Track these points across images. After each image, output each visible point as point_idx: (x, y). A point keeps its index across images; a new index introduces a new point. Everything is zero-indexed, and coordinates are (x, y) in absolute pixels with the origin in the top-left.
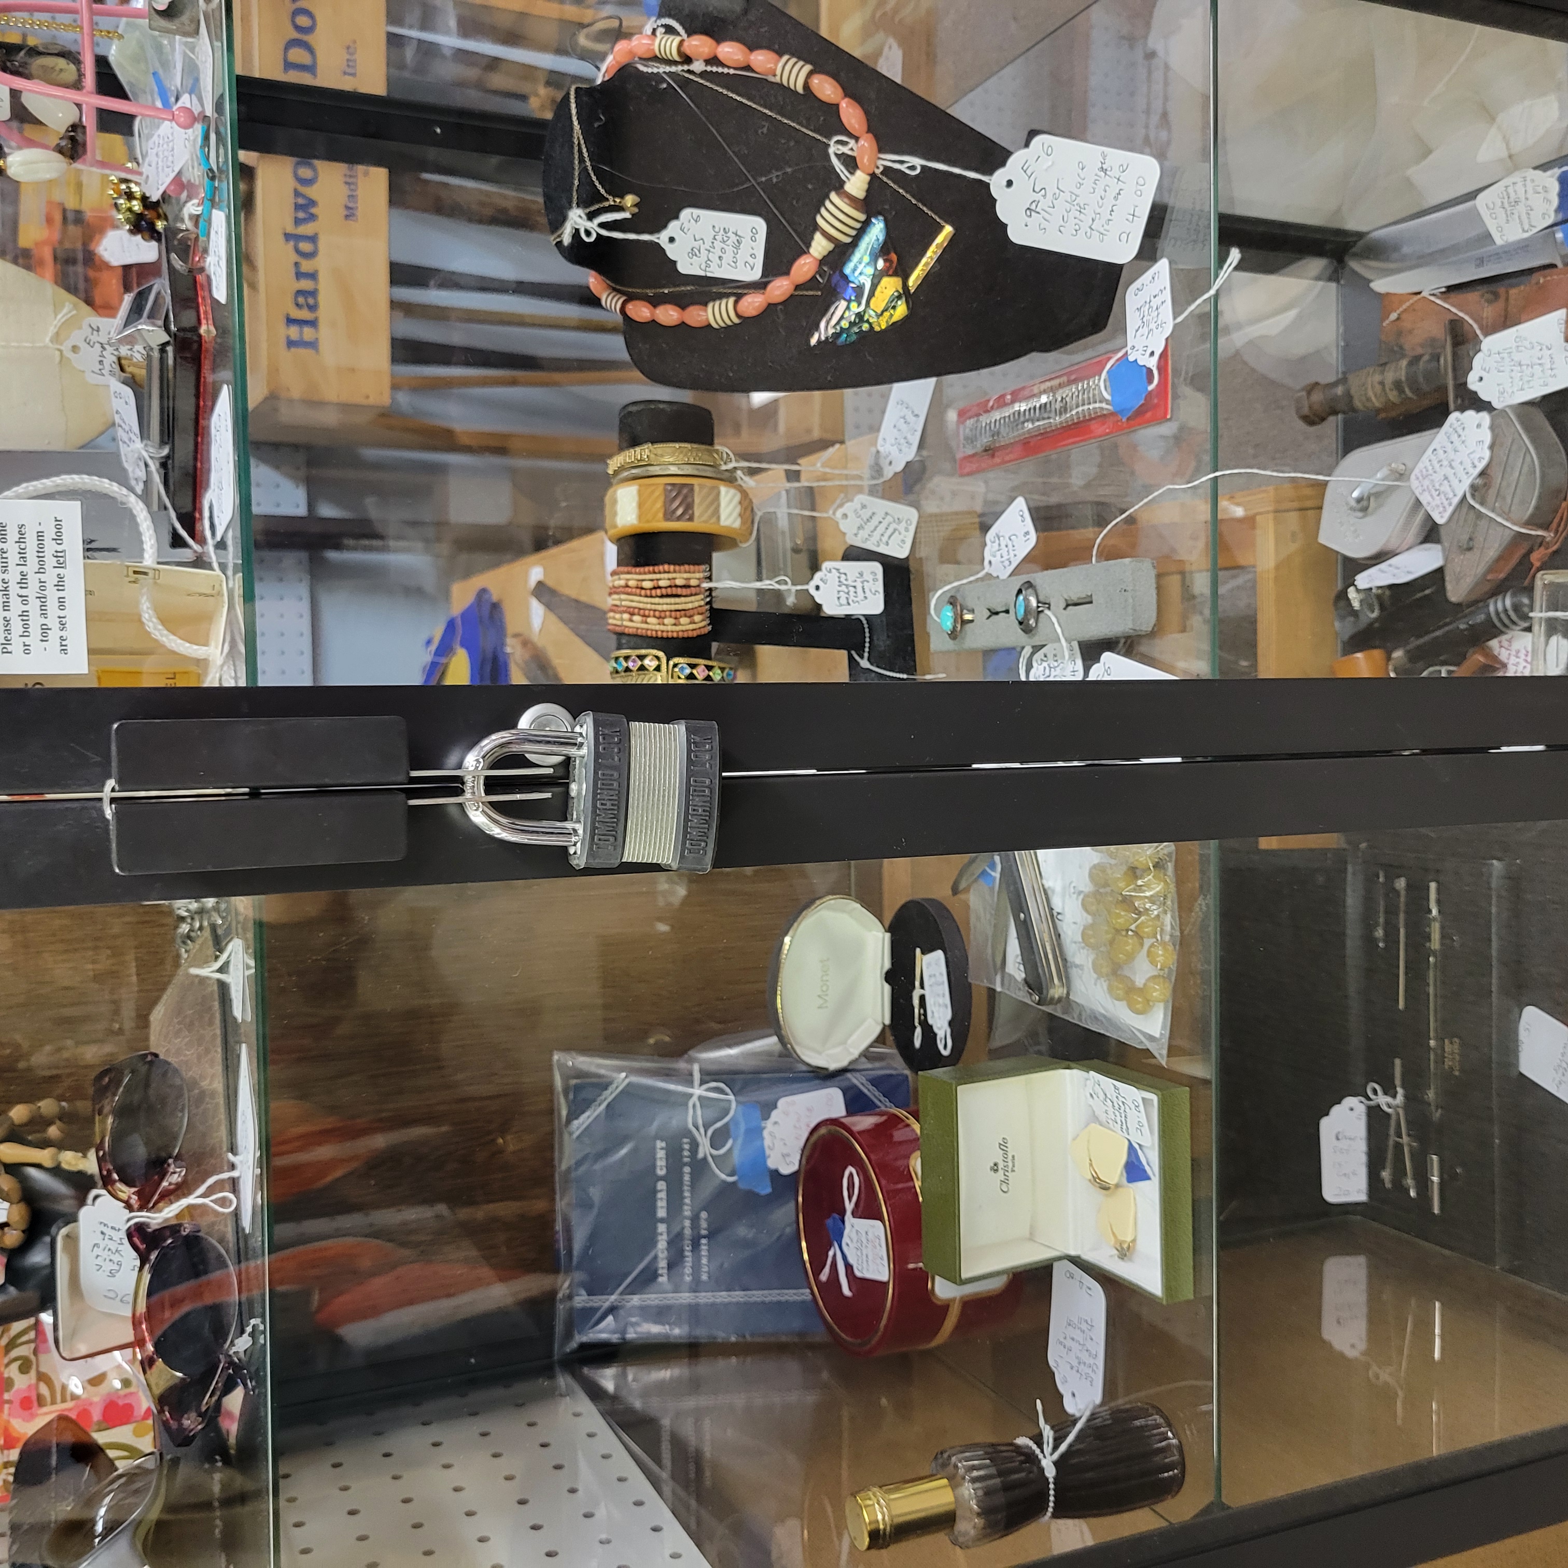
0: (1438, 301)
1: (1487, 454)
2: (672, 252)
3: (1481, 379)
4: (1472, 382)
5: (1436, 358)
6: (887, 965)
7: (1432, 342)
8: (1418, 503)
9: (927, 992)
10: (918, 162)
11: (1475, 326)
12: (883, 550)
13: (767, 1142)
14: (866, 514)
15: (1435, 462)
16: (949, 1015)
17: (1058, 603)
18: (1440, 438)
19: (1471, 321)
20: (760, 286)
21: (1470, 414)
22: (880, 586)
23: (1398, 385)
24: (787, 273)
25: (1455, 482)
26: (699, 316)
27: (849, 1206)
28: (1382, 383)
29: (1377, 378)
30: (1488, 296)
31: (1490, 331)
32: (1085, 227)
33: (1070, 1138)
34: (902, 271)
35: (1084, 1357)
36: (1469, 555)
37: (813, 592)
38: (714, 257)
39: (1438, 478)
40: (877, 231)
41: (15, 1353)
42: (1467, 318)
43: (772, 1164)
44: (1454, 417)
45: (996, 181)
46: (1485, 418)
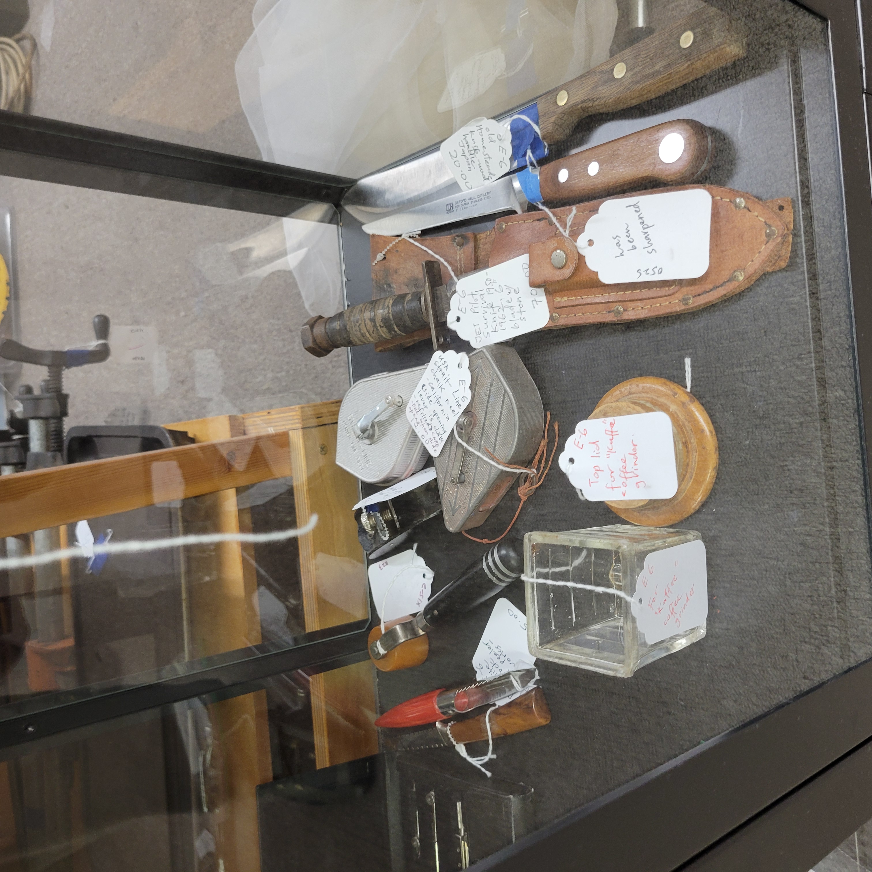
0: (416, 244)
3: (458, 319)
5: (417, 297)
7: (414, 282)
11: (450, 268)
15: (425, 397)
18: (427, 373)
19: (446, 264)
21: (451, 353)
23: (386, 322)
28: (373, 320)
29: (368, 315)
30: (458, 239)
36: (461, 488)
39: (428, 412)
42: (442, 260)
44: (438, 354)
46: (463, 357)
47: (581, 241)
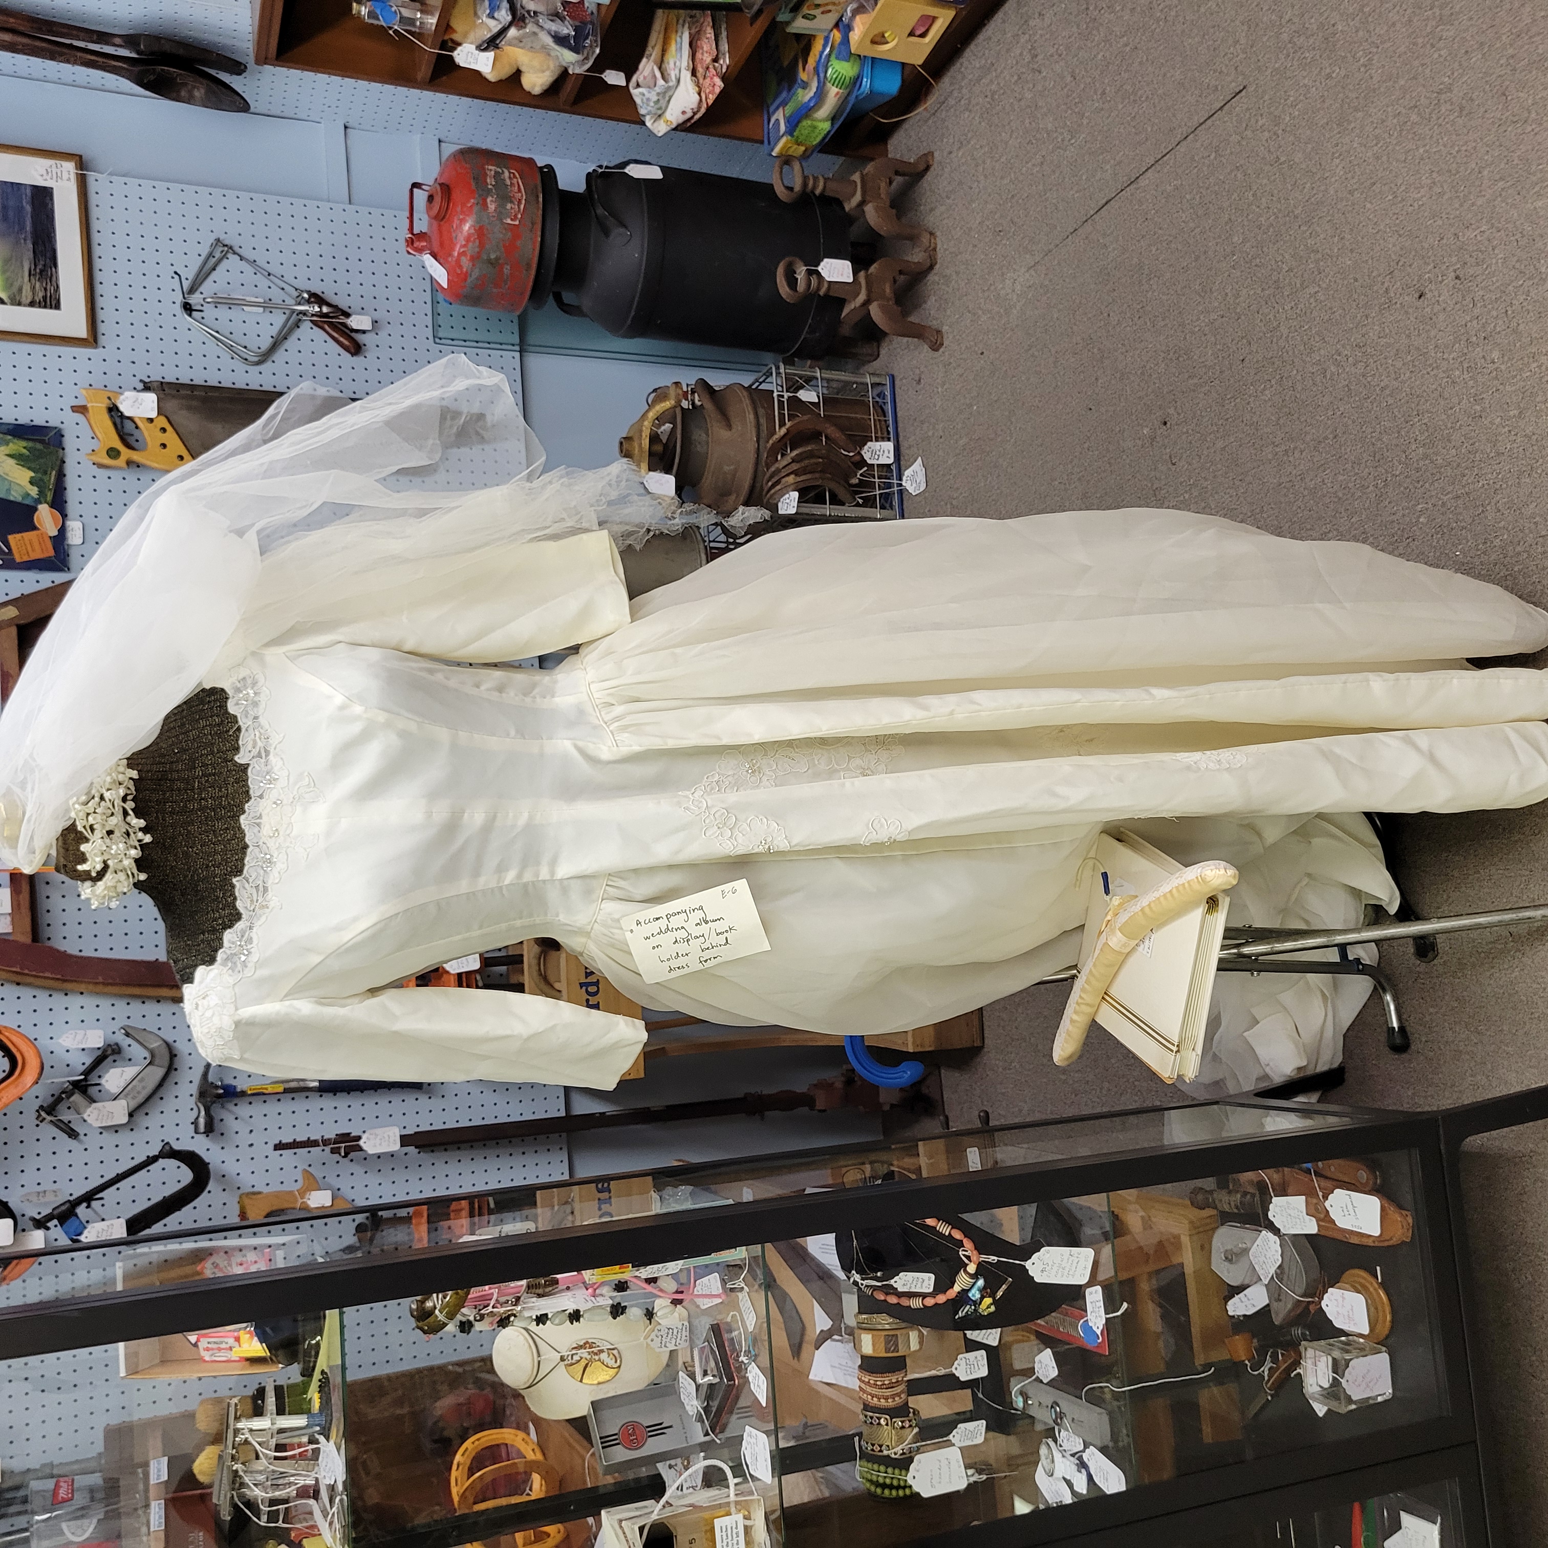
1: (1280, 1258)
2: (895, 1285)
3: (1274, 1216)
4: (1270, 1215)
5: (1253, 1196)
10: (996, 1258)
11: (1269, 1189)
15: (1258, 1250)
17: (1069, 1417)
18: (1259, 1238)
19: (1269, 1185)
20: (933, 1295)
21: (1271, 1233)
22: (985, 1361)
24: (945, 1292)
25: (1268, 1266)
26: (905, 1302)
28: (1229, 1203)
29: (1227, 1198)
31: (1277, 1194)
32: (1066, 1274)
34: (992, 1295)
37: (954, 1371)
38: (913, 1286)
39: (1261, 1260)
40: (981, 1283)
42: (1267, 1181)
44: (1264, 1231)
45: (1028, 1264)
46: (1276, 1237)
47: (1327, 1204)
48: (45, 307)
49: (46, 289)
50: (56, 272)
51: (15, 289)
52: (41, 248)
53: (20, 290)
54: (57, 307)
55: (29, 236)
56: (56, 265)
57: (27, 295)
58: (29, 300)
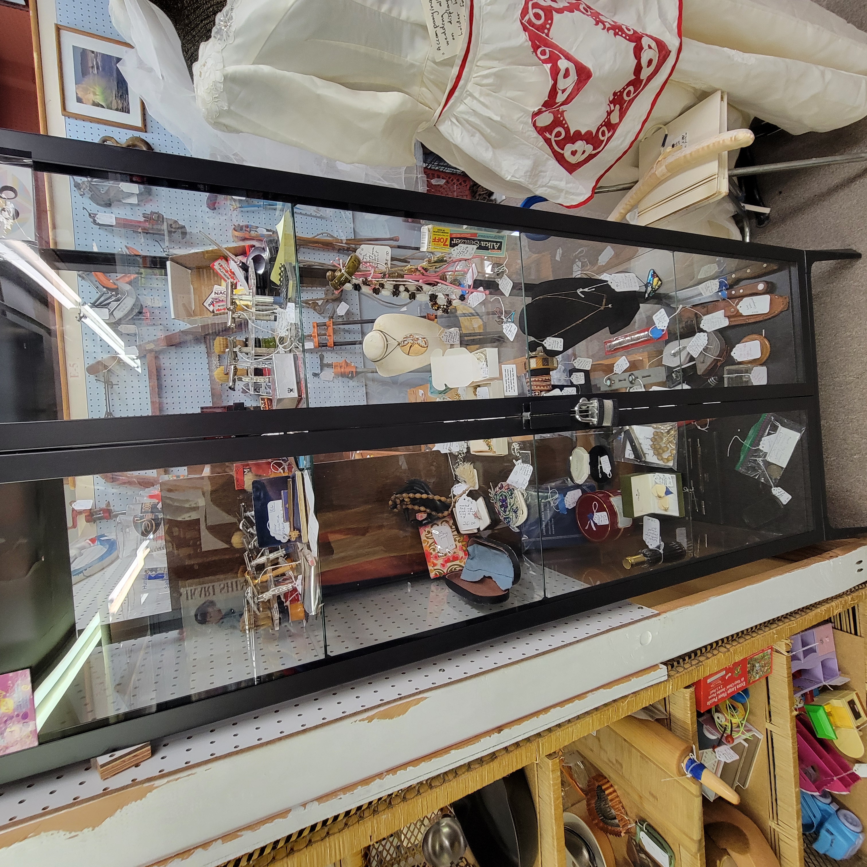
0: (691, 309)
1: (707, 342)
3: (703, 325)
4: (701, 326)
5: (692, 321)
6: (589, 461)
7: (690, 318)
8: (689, 353)
9: (602, 465)
11: (700, 314)
12: (584, 369)
13: (565, 502)
14: (580, 362)
15: (693, 344)
16: (610, 469)
17: (640, 377)
18: (694, 339)
21: (701, 333)
22: (584, 377)
23: (683, 327)
25: (699, 349)
27: (595, 512)
28: (679, 327)
29: (677, 326)
30: (702, 307)
31: (704, 315)
33: (651, 487)
35: (654, 536)
36: (703, 364)
39: (694, 347)
41: (431, 548)
42: (698, 313)
43: (566, 507)
44: (697, 334)
46: (706, 334)
47: (738, 307)
48: (123, 112)
49: (123, 104)
50: (128, 97)
51: (109, 102)
52: (120, 85)
53: (111, 103)
54: (128, 112)
55: (115, 79)
56: (128, 94)
57: (114, 105)
58: (116, 108)
